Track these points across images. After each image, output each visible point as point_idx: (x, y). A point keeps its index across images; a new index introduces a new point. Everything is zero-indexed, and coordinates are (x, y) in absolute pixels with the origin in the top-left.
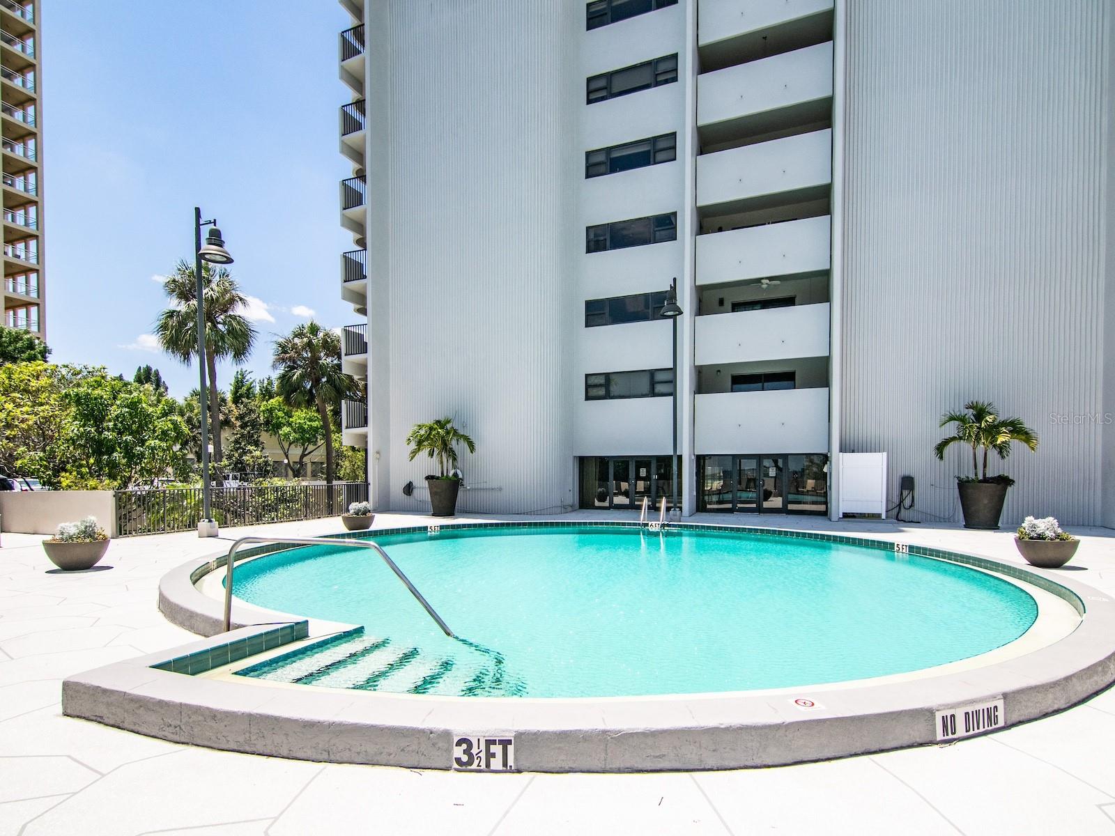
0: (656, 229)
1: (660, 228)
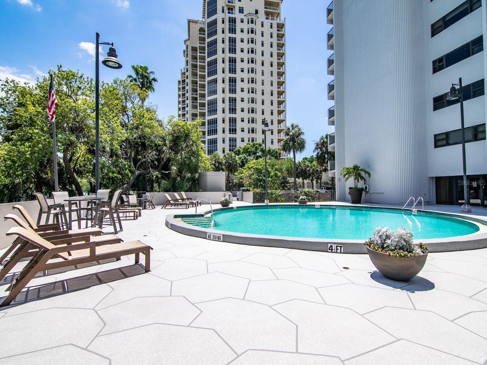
0: (474, 47)
1: (476, 46)
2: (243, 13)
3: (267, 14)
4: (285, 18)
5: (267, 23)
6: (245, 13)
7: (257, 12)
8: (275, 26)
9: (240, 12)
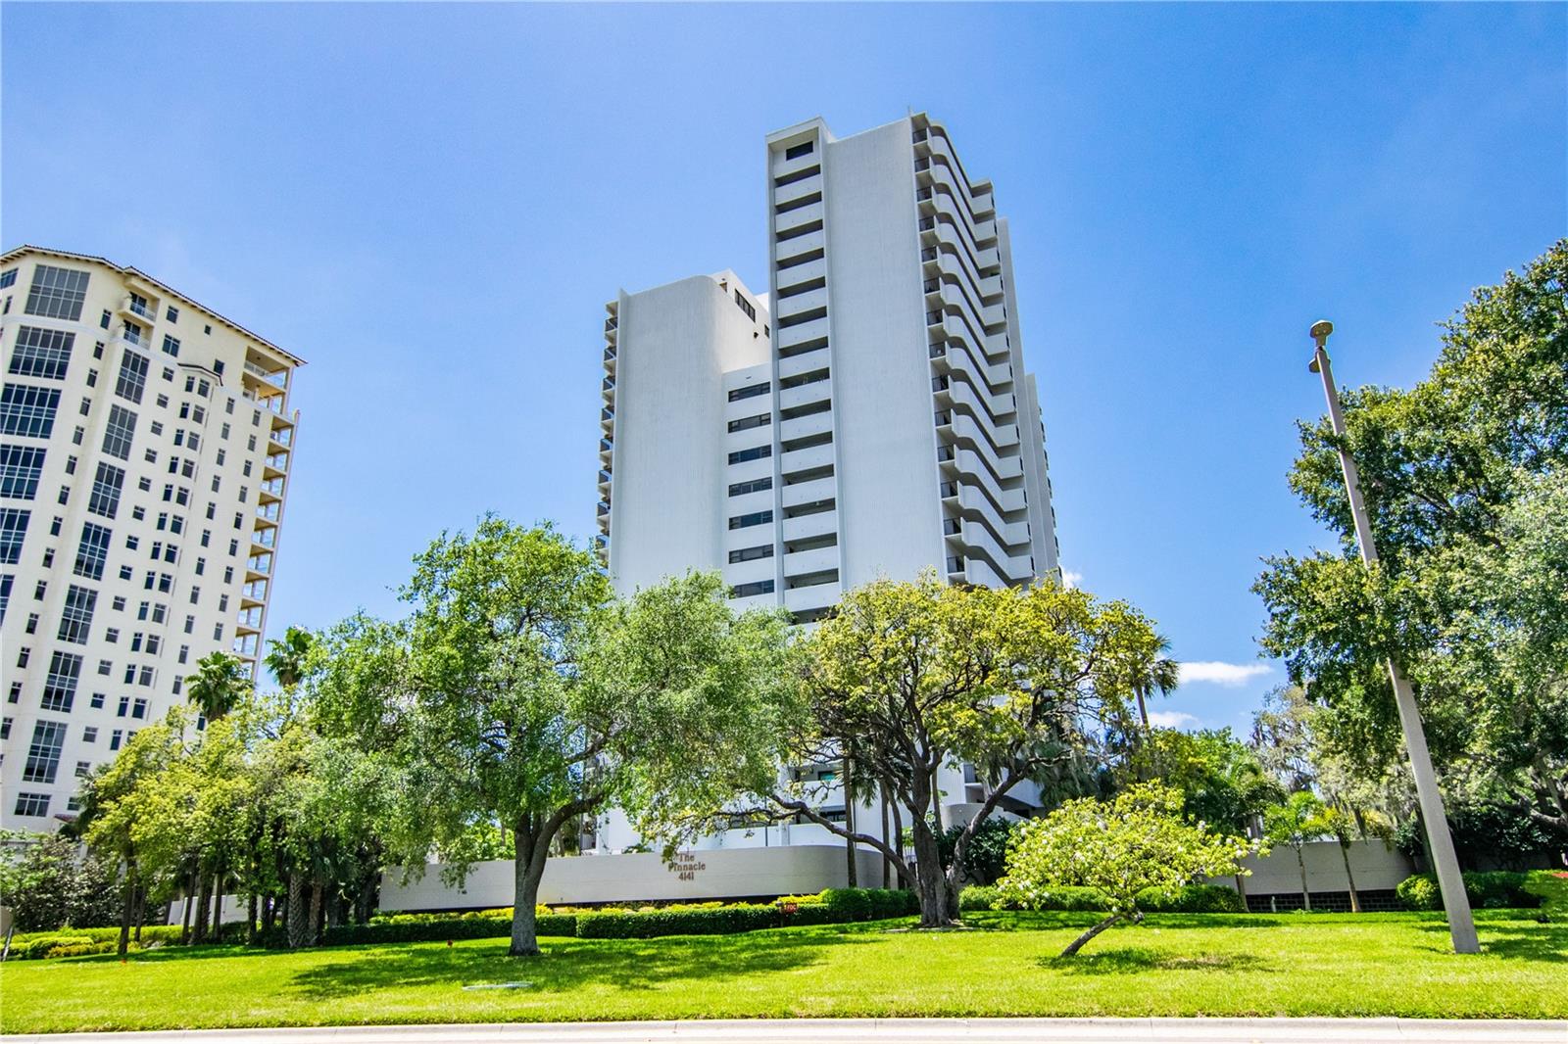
2: (175, 353)
3: (249, 383)
4: (298, 412)
5: (245, 408)
6: (182, 357)
7: (219, 367)
8: (266, 422)
9: (166, 349)
